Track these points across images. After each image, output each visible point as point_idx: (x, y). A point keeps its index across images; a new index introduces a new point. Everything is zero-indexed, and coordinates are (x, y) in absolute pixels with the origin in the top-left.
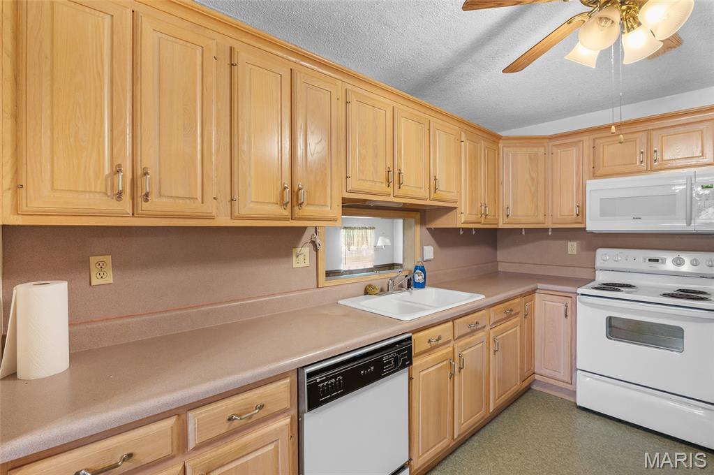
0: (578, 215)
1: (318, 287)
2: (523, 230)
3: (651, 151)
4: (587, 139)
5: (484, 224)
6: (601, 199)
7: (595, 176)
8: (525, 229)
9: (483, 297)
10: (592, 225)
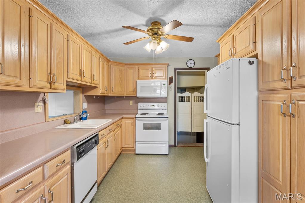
0: (134, 91)
1: (46, 121)
2: (115, 97)
3: (153, 74)
4: (136, 66)
5: (106, 94)
6: (141, 87)
7: (139, 79)
8: (116, 96)
9: (111, 120)
10: (139, 95)
